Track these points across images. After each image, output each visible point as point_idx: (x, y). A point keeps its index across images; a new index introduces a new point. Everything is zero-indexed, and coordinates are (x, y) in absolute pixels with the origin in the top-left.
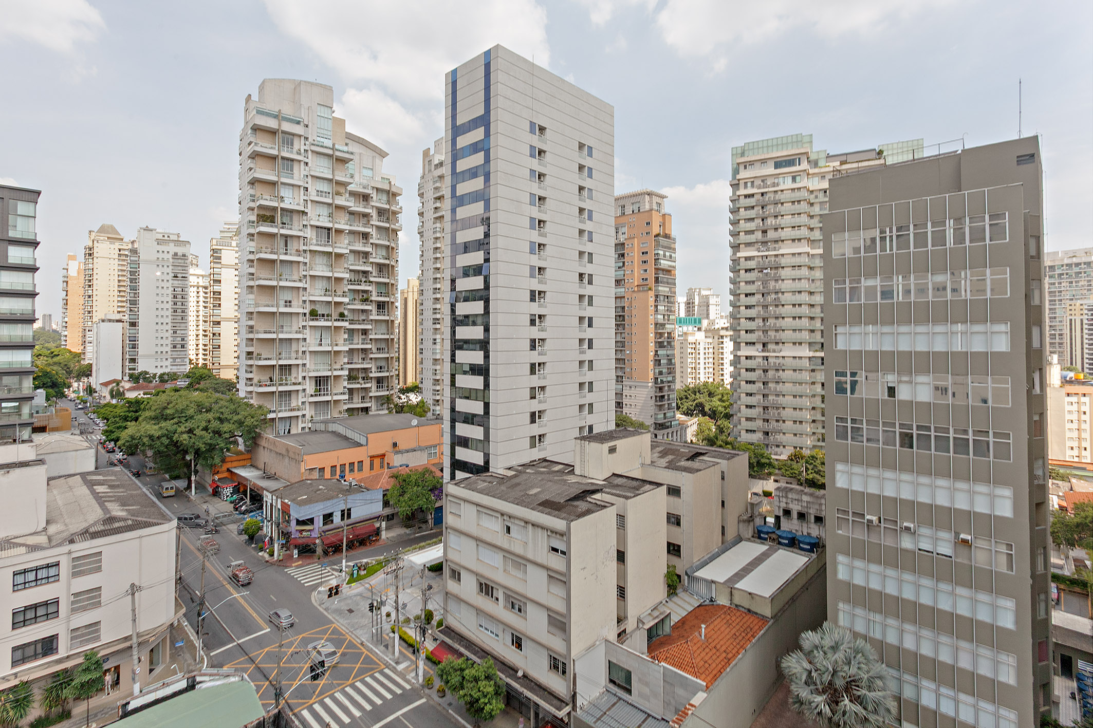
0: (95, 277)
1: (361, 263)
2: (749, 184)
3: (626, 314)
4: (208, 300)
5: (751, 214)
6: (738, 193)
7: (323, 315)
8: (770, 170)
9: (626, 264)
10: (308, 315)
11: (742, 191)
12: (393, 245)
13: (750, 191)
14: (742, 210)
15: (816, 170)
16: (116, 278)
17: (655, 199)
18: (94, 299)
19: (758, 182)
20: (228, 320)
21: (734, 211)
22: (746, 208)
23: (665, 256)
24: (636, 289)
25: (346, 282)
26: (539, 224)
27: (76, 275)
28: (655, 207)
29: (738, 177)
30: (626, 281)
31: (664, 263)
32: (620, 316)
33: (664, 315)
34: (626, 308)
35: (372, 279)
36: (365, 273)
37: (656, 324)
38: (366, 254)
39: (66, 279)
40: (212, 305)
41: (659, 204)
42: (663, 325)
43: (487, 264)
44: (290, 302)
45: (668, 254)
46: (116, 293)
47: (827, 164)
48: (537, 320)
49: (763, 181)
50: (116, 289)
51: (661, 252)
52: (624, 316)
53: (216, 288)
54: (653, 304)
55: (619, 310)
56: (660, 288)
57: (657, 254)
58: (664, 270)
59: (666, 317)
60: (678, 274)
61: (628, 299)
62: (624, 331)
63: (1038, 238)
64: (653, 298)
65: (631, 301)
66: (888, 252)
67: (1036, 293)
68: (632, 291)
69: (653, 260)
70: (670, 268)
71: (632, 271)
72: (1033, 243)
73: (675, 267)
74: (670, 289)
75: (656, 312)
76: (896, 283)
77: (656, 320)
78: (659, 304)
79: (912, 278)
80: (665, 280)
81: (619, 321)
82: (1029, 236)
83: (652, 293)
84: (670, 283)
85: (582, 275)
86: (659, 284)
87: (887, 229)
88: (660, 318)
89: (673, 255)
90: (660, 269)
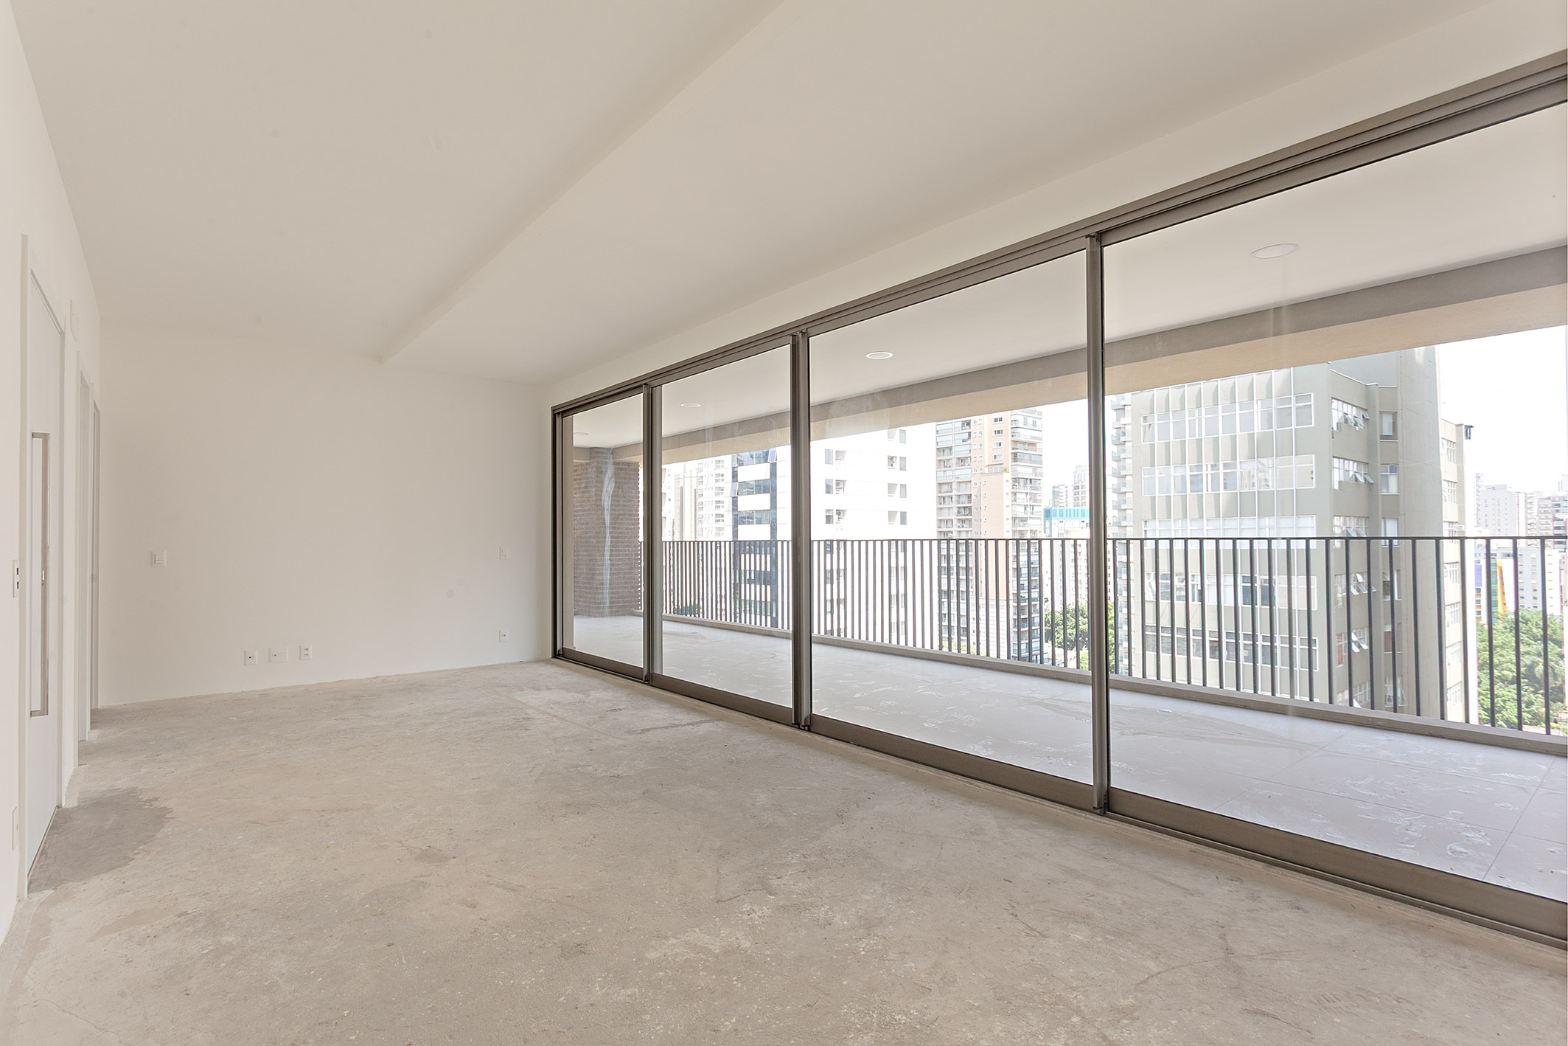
3: (973, 505)
9: (972, 435)
23: (1025, 423)
24: (986, 470)
30: (973, 459)
31: (1025, 435)
32: (965, 508)
33: (1025, 507)
34: (973, 497)
37: (1014, 519)
42: (1024, 520)
45: (1030, 421)
48: (835, 517)
51: (1020, 419)
52: (970, 508)
54: (1010, 490)
55: (964, 499)
56: (1019, 469)
57: (1015, 421)
58: (1024, 443)
59: (1028, 509)
60: (1046, 448)
61: (975, 484)
62: (971, 529)
63: (1395, 414)
64: (1010, 483)
65: (980, 487)
66: (1197, 437)
67: (1393, 480)
68: (982, 474)
69: (1010, 429)
70: (1033, 441)
71: (981, 445)
72: (1387, 420)
73: (1041, 440)
74: (1033, 470)
75: (1014, 503)
76: (1204, 472)
77: (1014, 513)
78: (1018, 491)
79: (1221, 466)
80: (1027, 457)
81: (965, 515)
82: (1378, 413)
83: (1008, 476)
84: (1035, 462)
85: (891, 459)
86: (1019, 463)
87: (1197, 411)
88: (1020, 512)
89: (1038, 422)
90: (1020, 442)
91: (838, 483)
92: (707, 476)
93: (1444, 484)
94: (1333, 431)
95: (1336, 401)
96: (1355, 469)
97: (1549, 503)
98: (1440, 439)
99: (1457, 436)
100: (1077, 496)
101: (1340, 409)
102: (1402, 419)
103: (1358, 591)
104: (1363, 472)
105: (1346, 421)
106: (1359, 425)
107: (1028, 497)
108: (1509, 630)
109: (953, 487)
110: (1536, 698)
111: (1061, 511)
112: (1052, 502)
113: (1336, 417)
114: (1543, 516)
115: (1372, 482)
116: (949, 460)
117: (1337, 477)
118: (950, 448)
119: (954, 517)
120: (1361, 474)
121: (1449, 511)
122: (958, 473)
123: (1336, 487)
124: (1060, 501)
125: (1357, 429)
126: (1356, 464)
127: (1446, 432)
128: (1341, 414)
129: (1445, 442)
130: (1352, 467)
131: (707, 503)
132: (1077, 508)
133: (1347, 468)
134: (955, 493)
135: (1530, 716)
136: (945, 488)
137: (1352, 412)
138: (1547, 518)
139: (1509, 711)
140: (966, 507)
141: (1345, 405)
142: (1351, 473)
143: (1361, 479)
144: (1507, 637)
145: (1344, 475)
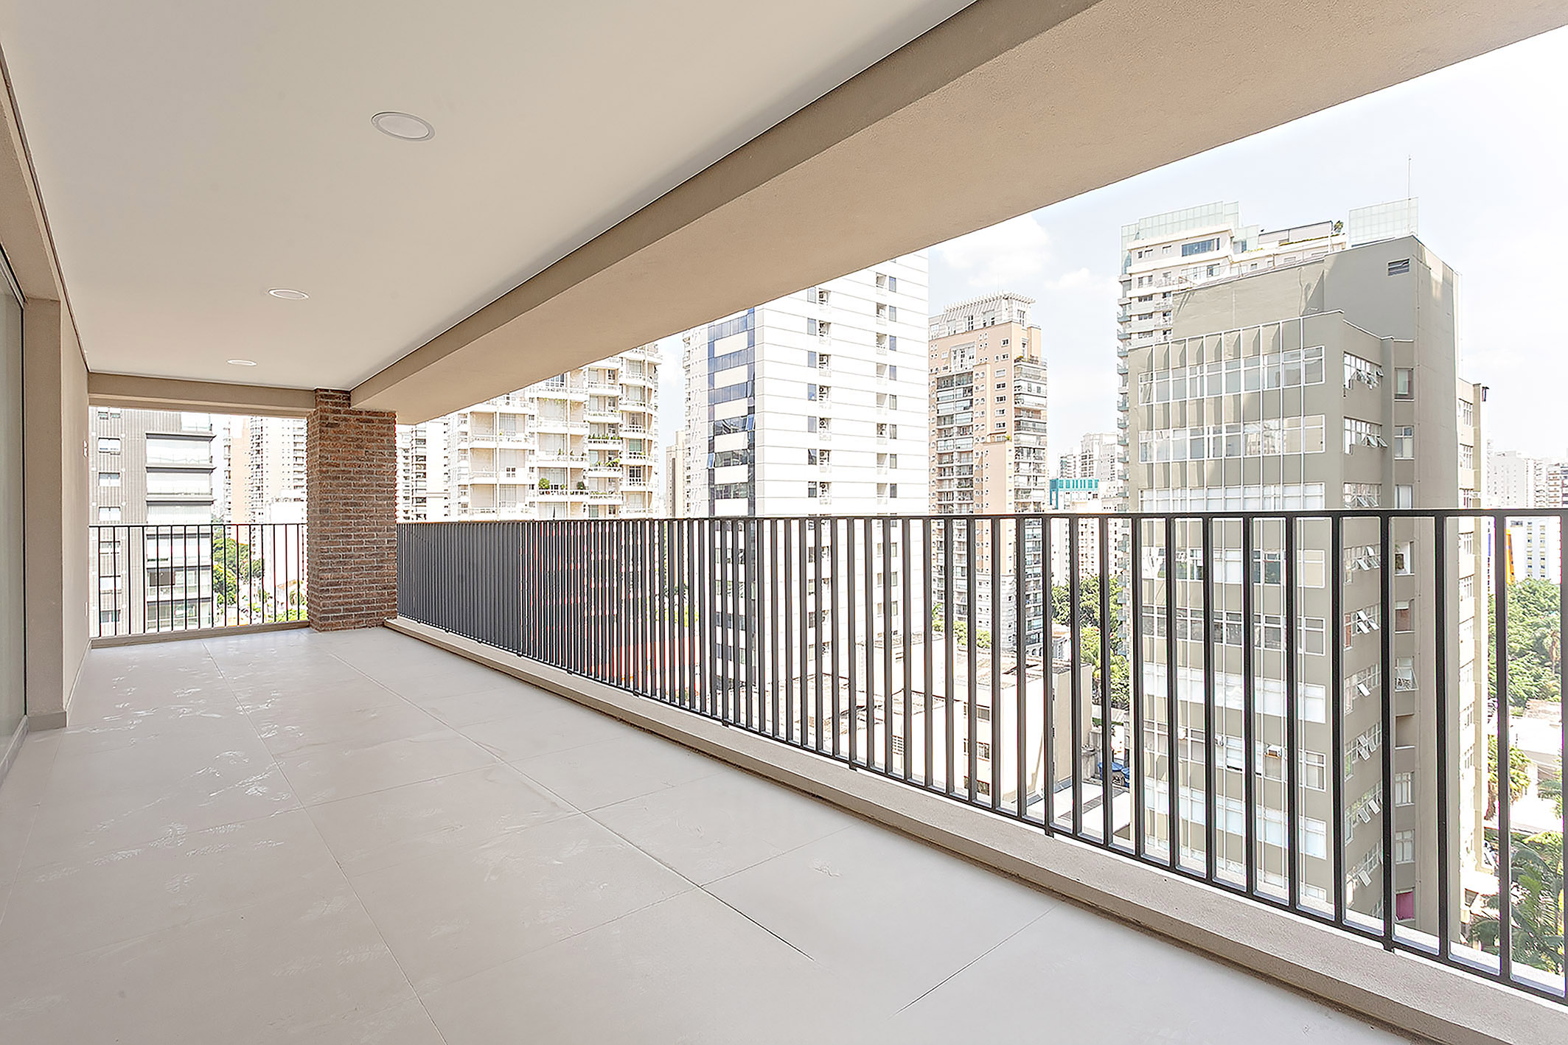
0: (265, 438)
1: (607, 412)
2: (1145, 280)
3: (975, 476)
4: (410, 468)
5: (1147, 325)
6: (1129, 294)
7: (556, 487)
8: (1175, 258)
9: (974, 402)
10: (536, 487)
11: (1136, 291)
12: (649, 385)
13: (1145, 291)
14: (1135, 319)
15: (1245, 256)
16: (292, 440)
17: (1016, 306)
18: (264, 470)
19: (1158, 277)
20: (436, 495)
21: (1125, 320)
22: (1141, 317)
23: (1030, 389)
24: (989, 439)
25: (586, 440)
26: (821, 359)
27: (240, 436)
28: (1016, 317)
29: (1129, 270)
30: (975, 428)
31: (1029, 402)
33: (1029, 477)
34: (974, 468)
35: (621, 435)
36: (612, 426)
37: (1017, 490)
38: (614, 401)
39: (227, 443)
40: (414, 476)
41: (1022, 313)
42: (1027, 491)
43: (751, 416)
44: (514, 470)
45: (1034, 386)
46: (292, 461)
47: (1260, 247)
48: (819, 489)
49: (1165, 275)
50: (292, 454)
51: (1024, 385)
52: (971, 480)
53: (420, 452)
54: (1012, 460)
55: (966, 470)
56: (1022, 438)
57: (1018, 387)
58: (1028, 410)
59: (1031, 479)
60: (1050, 415)
61: (977, 454)
62: (972, 502)
63: (1411, 371)
64: (1013, 452)
65: (982, 457)
66: (1199, 397)
67: (1407, 443)
68: (984, 443)
69: (1013, 396)
70: (1039, 408)
71: (983, 413)
72: (1403, 378)
73: (1046, 407)
74: (1037, 439)
75: (1017, 474)
76: (1206, 436)
77: (1017, 484)
78: (1021, 460)
79: (1224, 430)
80: (1030, 425)
81: (966, 487)
82: (1393, 370)
83: (1010, 445)
84: (1039, 430)
85: (881, 427)
86: (1022, 432)
87: (1198, 368)
88: (1023, 482)
89: (1043, 387)
90: (1024, 409)
91: (822, 452)
92: (695, 448)
93: (1461, 448)
94: (1345, 389)
95: (1349, 356)
96: (1368, 432)
97: (1558, 469)
98: (1458, 400)
99: (1475, 397)
100: (1085, 466)
101: (1353, 365)
102: (1419, 376)
103: (1369, 565)
104: (1376, 435)
105: (1359, 378)
106: (1372, 382)
107: (1032, 467)
108: (1517, 601)
109: (954, 458)
110: (1545, 671)
111: (1068, 482)
112: (1059, 472)
113: (1349, 374)
114: (1552, 483)
115: (1386, 446)
116: (950, 429)
117: (1349, 439)
118: (952, 416)
119: (954, 489)
120: (1374, 436)
121: (1465, 477)
122: (959, 442)
123: (1347, 451)
124: (1068, 472)
125: (1371, 388)
126: (1368, 425)
127: (1464, 392)
128: (1354, 370)
129: (1462, 402)
130: (1364, 428)
131: (695, 476)
132: (1085, 478)
133: (1359, 430)
134: (956, 463)
135: (1538, 690)
136: (946, 458)
137: (1365, 368)
138: (1556, 485)
139: (1516, 684)
140: (967, 479)
141: (1358, 360)
142: (1364, 436)
143: (1374, 443)
144: (1515, 608)
145: (1356, 436)
